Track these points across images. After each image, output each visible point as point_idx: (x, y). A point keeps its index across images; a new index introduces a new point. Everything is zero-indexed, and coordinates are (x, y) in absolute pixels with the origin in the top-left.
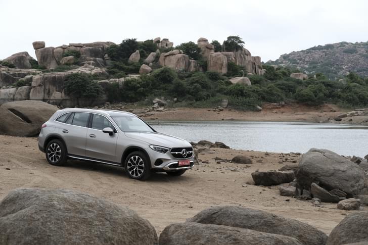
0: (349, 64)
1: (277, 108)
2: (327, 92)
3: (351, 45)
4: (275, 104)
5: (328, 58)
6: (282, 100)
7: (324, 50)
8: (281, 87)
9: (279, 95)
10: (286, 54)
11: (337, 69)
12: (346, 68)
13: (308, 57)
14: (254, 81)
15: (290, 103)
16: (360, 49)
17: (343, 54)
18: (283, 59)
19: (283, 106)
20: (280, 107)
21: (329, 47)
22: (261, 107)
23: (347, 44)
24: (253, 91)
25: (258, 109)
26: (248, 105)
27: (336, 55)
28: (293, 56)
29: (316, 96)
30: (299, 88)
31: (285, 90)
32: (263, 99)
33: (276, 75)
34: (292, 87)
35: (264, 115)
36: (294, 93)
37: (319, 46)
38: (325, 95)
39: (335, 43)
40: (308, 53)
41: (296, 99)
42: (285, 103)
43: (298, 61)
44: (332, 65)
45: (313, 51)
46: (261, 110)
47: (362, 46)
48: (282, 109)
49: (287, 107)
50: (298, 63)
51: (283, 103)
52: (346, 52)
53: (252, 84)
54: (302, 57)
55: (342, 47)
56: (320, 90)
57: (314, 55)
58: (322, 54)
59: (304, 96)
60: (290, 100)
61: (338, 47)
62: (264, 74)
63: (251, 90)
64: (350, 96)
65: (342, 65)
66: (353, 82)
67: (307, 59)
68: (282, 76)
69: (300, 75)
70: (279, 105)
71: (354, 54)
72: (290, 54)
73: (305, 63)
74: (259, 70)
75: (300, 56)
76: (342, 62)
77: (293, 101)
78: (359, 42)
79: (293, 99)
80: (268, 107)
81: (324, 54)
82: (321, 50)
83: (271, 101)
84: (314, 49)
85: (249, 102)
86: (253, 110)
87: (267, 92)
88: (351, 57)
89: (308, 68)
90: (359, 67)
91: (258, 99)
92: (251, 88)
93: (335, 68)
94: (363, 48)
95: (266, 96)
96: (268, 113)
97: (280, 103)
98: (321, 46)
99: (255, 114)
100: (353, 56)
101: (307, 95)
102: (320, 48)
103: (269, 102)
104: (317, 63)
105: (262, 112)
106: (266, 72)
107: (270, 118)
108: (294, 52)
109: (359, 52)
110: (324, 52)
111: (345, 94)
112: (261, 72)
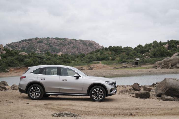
0: (40, 48)
1: (16, 70)
2: (39, 61)
3: (40, 39)
4: (15, 68)
5: (30, 45)
6: (18, 66)
7: (27, 42)
8: (17, 59)
9: (16, 63)
10: (9, 44)
11: (34, 50)
12: (39, 50)
13: (20, 45)
14: (3, 57)
15: (23, 67)
16: (44, 41)
17: (36, 43)
18: (7, 46)
19: (19, 69)
20: (18, 69)
21: (30, 40)
22: (8, 69)
23: (38, 38)
24: (3, 62)
25: (7, 71)
26: (2, 69)
27: (34, 44)
28: (12, 44)
29: (35, 63)
30: (26, 59)
31: (19, 61)
32: (9, 66)
33: (11, 54)
34: (22, 59)
35: (11, 74)
36: (23, 62)
37: (25, 39)
38: (39, 62)
39: (33, 38)
40: (20, 43)
41: (25, 65)
42: (20, 67)
43: (15, 47)
44: (32, 49)
45: (23, 42)
46: (8, 71)
47: (45, 39)
48: (19, 70)
49: (21, 69)
50: (15, 48)
51: (19, 67)
52: (38, 42)
53: (2, 58)
54: (17, 45)
55: (36, 40)
56: (36, 60)
57: (23, 44)
58: (27, 43)
59: (29, 63)
60: (22, 65)
61: (34, 40)
62: (6, 53)
63: (2, 61)
64: (50, 62)
65: (37, 48)
66: (49, 56)
67: (20, 46)
68: (15, 54)
69: (23, 53)
70: (17, 68)
71: (42, 43)
72: (11, 44)
73: (19, 48)
74: (3, 51)
75: (16, 45)
76: (37, 47)
77: (24, 66)
78: (44, 38)
79: (24, 65)
80: (12, 70)
81: (28, 43)
82: (26, 42)
83: (13, 67)
84: (23, 41)
85: (2, 68)
86: (5, 72)
87: (11, 62)
88: (41, 44)
89: (21, 50)
90: (44, 49)
91: (7, 66)
92: (2, 60)
93: (33, 50)
94: (46, 40)
95: (11, 64)
96: (12, 72)
97: (18, 67)
98: (26, 40)
99: (6, 73)
100: (42, 44)
101: (31, 63)
102: (25, 40)
103: (12, 67)
104: (25, 48)
105: (9, 72)
106: (6, 52)
107: (13, 75)
108: (13, 42)
109: (44, 42)
110: (28, 42)
111: (48, 61)
112: (4, 52)
